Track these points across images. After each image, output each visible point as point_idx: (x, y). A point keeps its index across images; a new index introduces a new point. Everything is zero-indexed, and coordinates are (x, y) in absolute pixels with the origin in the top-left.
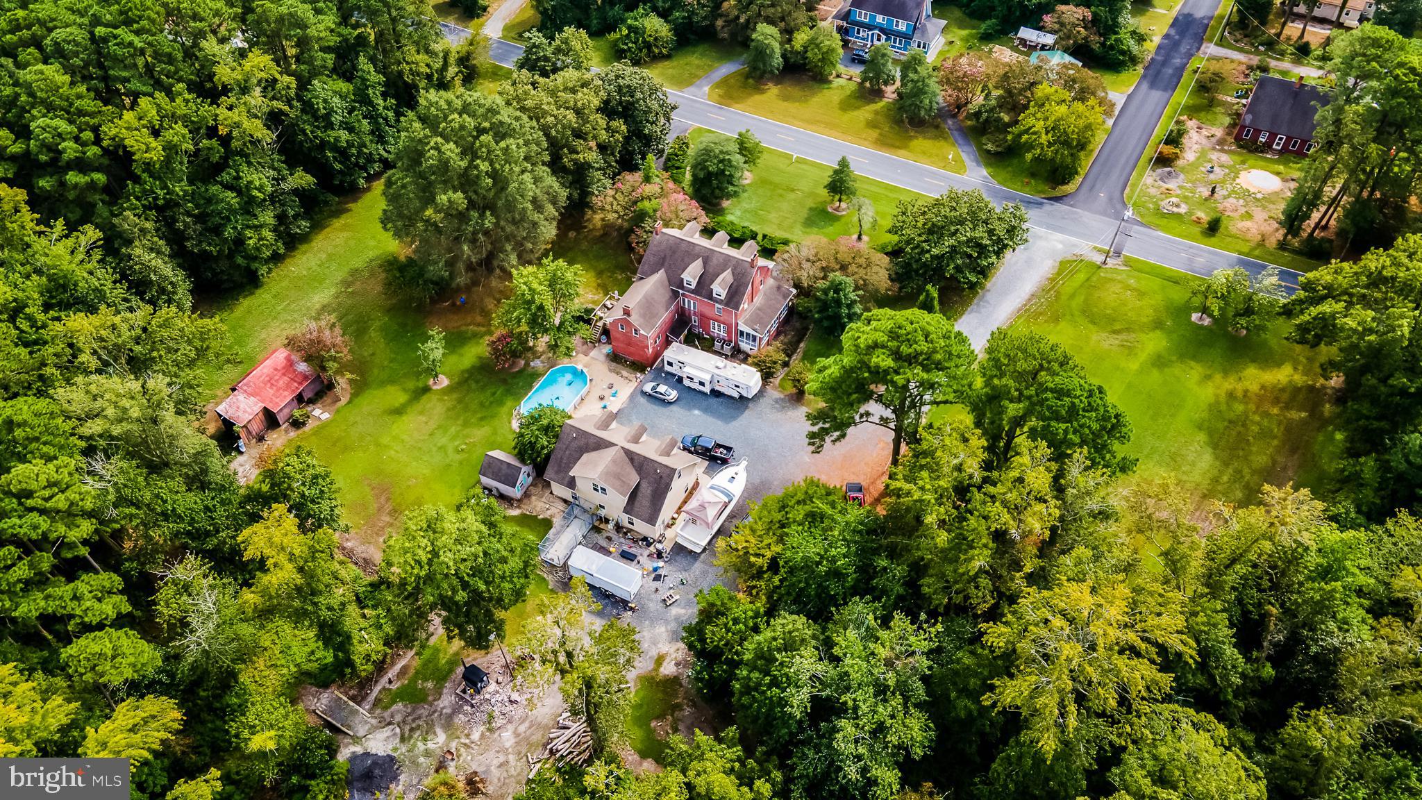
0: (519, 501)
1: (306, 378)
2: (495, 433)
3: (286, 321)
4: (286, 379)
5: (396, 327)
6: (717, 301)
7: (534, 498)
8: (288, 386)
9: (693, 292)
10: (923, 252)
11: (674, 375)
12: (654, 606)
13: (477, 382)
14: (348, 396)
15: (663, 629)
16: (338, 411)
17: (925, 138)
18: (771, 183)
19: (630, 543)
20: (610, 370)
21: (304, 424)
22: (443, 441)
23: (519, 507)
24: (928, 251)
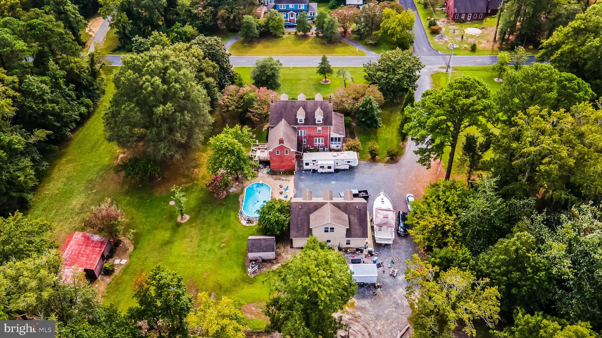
0: (276, 259)
1: (102, 243)
2: (235, 231)
3: (61, 221)
4: (90, 248)
5: (137, 200)
6: (318, 125)
7: (283, 254)
8: (93, 252)
9: (304, 124)
10: (391, 79)
11: (310, 170)
12: (388, 280)
13: (206, 210)
14: (132, 246)
15: (401, 290)
16: (130, 256)
17: (339, 47)
18: (288, 80)
19: (351, 255)
20: (275, 179)
21: (113, 271)
22: (209, 246)
23: (277, 263)
24: (393, 78)
